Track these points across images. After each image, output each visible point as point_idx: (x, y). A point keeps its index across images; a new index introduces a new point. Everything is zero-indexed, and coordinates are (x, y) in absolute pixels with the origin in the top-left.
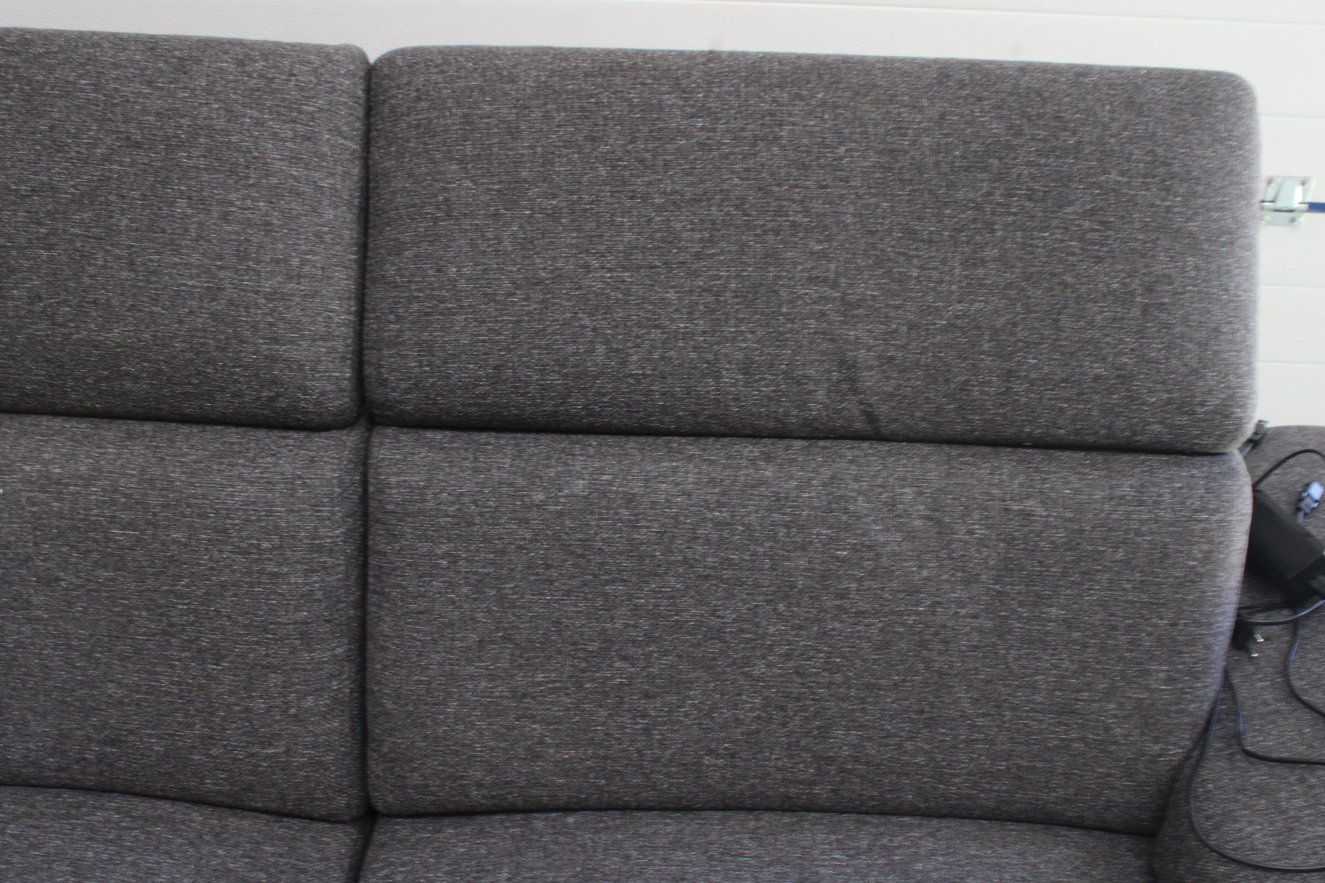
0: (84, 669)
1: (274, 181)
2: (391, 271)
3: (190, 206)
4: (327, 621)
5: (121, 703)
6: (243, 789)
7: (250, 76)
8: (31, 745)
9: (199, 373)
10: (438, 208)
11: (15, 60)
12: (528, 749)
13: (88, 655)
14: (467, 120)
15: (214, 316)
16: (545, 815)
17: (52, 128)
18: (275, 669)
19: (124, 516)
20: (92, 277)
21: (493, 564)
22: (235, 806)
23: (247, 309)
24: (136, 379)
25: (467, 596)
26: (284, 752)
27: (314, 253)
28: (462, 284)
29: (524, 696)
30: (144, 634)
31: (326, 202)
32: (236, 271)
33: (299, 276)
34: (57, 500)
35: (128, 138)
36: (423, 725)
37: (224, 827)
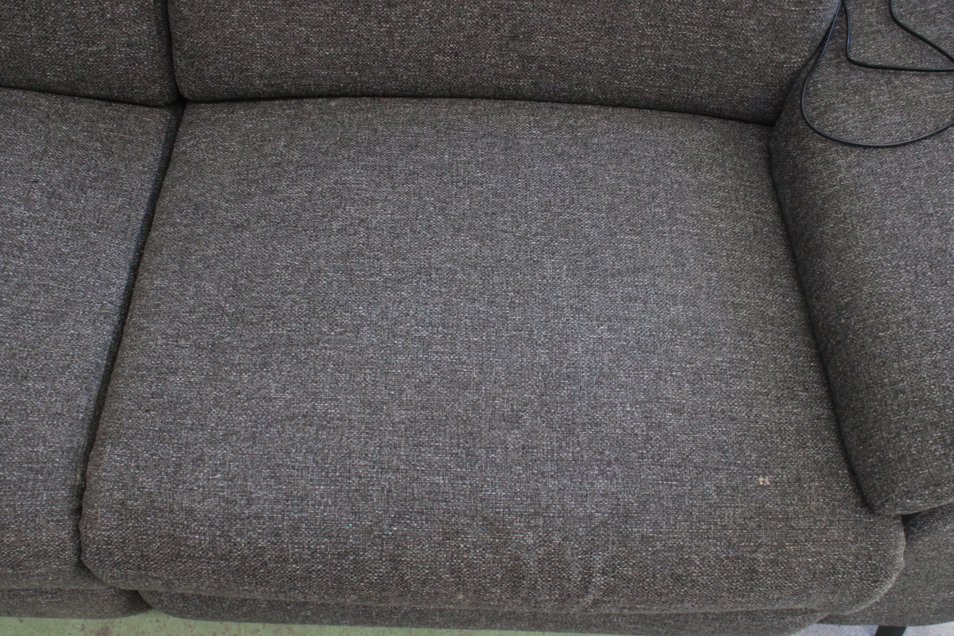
6: (77, 80)
12: (297, 47)
16: (313, 101)
22: (74, 94)
26: (105, 50)
37: (67, 110)
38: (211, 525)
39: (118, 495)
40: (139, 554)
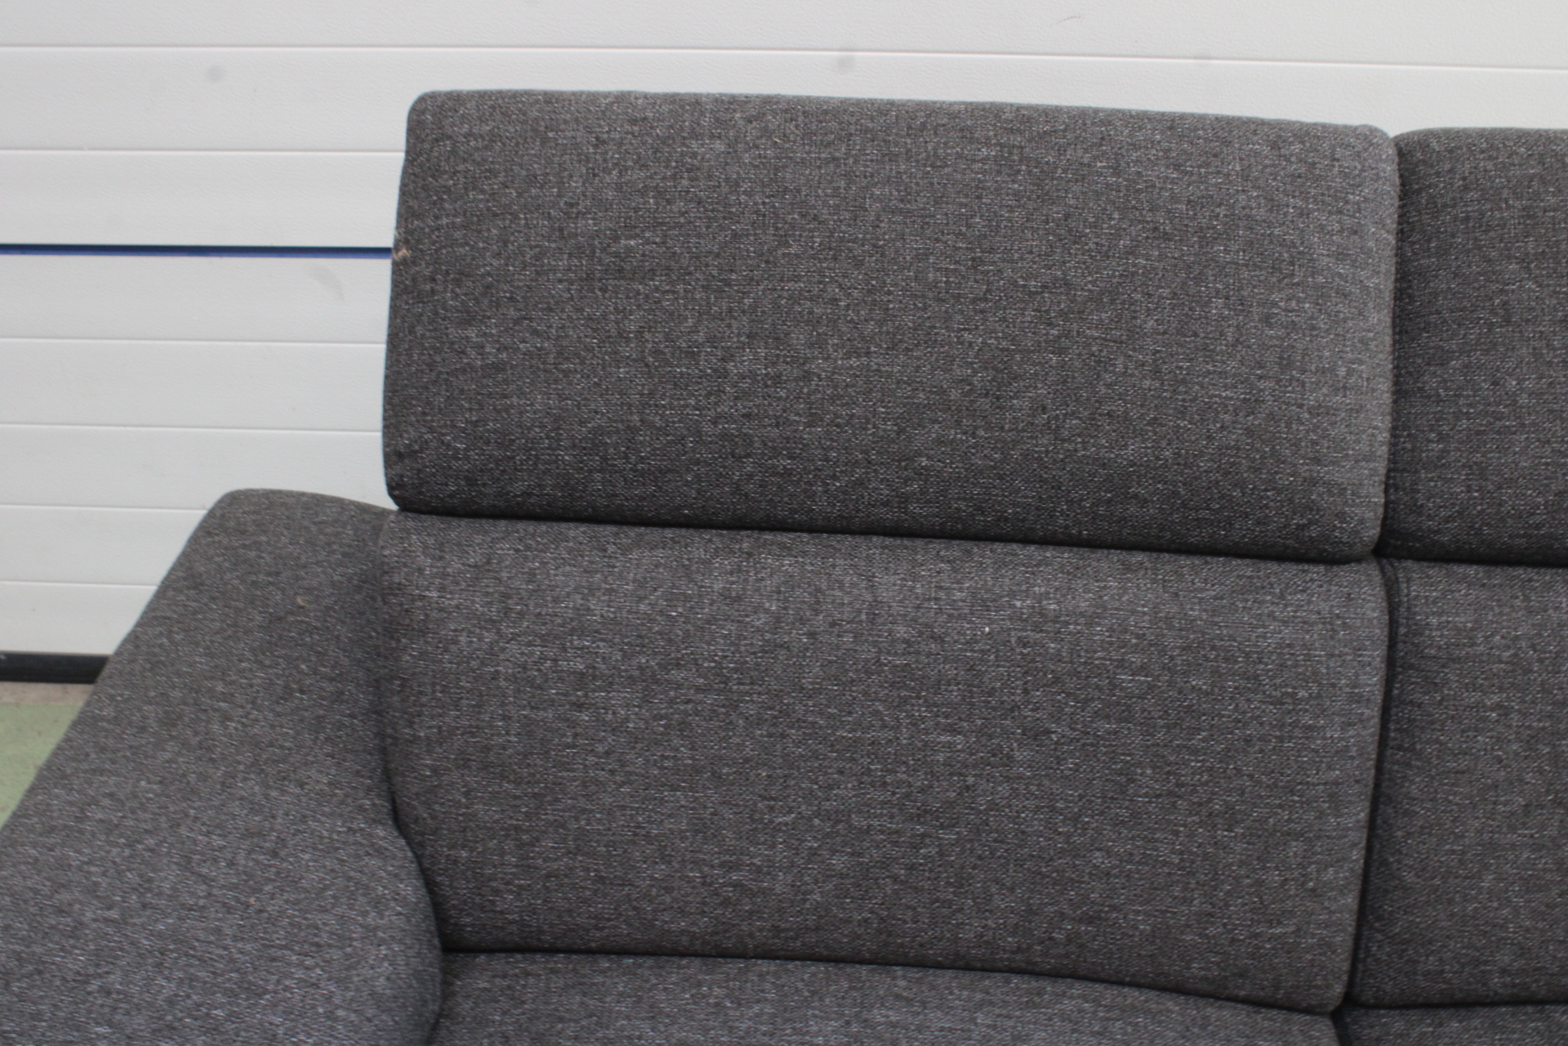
0: (1069, 835)
1: (1321, 279)
2: (1431, 383)
3: (1227, 306)
4: (1357, 782)
5: (1108, 874)
6: (1234, 975)
7: (1288, 160)
8: (990, 922)
9: (1223, 497)
10: (1493, 312)
11: (1018, 139)
13: (1076, 819)
14: (1528, 213)
15: (1249, 432)
17: (1067, 217)
18: (1298, 836)
19: (1136, 659)
20: (1108, 386)
21: (1550, 716)
22: (1215, 993)
23: (1288, 425)
24: (1144, 502)
25: (1517, 754)
26: (1293, 932)
27: (1361, 362)
28: (1523, 399)
30: (1146, 795)
31: (1371, 305)
32: (1278, 381)
33: (1345, 388)
34: (1054, 640)
35: (1156, 229)
36: (1450, 902)
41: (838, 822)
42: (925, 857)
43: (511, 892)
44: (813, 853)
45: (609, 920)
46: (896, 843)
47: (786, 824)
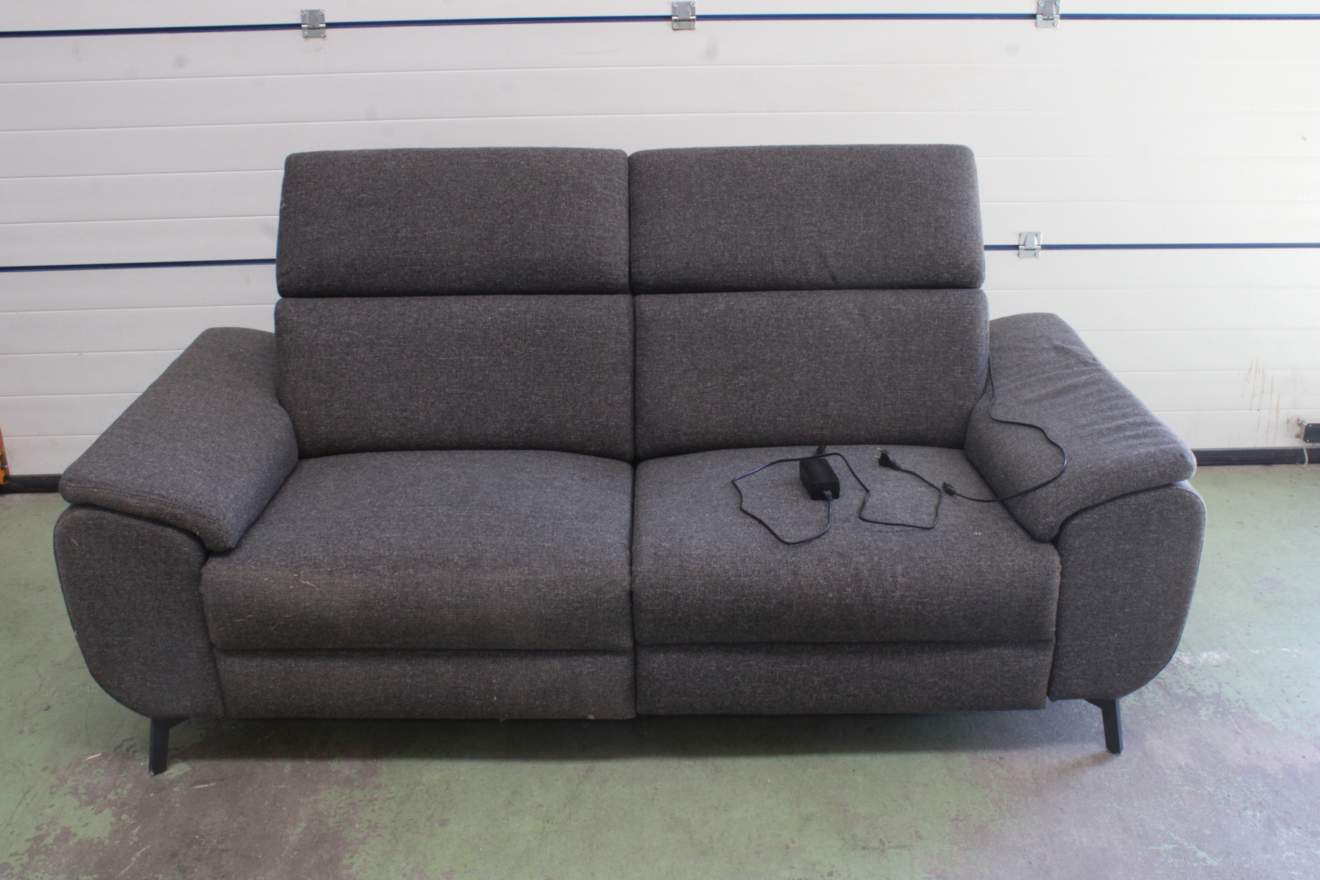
0: (523, 390)
1: (598, 195)
2: (642, 230)
3: (566, 205)
4: (623, 364)
5: (538, 403)
6: (587, 441)
7: (586, 158)
8: (498, 426)
9: (570, 269)
10: (660, 204)
11: (495, 156)
12: (705, 416)
13: (525, 384)
14: (670, 172)
15: (576, 246)
17: (511, 179)
18: (602, 384)
19: (541, 324)
20: (528, 234)
21: (688, 337)
22: (582, 451)
23: (589, 243)
24: (543, 274)
25: (679, 352)
26: (605, 421)
27: (614, 222)
28: (672, 232)
29: (703, 393)
30: (548, 373)
31: (617, 204)
32: (585, 229)
33: (609, 230)
34: (513, 320)
35: (541, 182)
36: (662, 407)
38: (701, 560)
39: (652, 551)
40: (664, 577)
41: (441, 391)
42: (473, 402)
43: (323, 426)
44: (433, 403)
45: (360, 434)
46: (462, 398)
47: (422, 393)
